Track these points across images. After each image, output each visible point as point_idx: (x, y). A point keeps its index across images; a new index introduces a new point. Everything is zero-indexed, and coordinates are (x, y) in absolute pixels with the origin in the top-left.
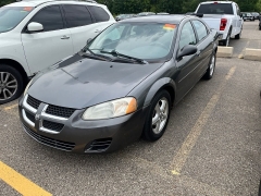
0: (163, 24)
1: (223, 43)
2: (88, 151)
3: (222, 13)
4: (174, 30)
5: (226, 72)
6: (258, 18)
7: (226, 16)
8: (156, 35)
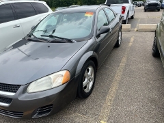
0: (85, 12)
1: (124, 22)
2: (35, 116)
3: (122, 3)
4: (92, 16)
5: (128, 40)
6: (143, 5)
7: (125, 5)
8: (81, 21)
